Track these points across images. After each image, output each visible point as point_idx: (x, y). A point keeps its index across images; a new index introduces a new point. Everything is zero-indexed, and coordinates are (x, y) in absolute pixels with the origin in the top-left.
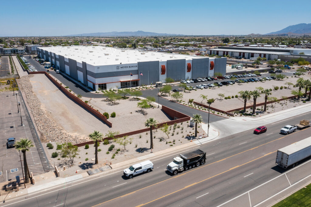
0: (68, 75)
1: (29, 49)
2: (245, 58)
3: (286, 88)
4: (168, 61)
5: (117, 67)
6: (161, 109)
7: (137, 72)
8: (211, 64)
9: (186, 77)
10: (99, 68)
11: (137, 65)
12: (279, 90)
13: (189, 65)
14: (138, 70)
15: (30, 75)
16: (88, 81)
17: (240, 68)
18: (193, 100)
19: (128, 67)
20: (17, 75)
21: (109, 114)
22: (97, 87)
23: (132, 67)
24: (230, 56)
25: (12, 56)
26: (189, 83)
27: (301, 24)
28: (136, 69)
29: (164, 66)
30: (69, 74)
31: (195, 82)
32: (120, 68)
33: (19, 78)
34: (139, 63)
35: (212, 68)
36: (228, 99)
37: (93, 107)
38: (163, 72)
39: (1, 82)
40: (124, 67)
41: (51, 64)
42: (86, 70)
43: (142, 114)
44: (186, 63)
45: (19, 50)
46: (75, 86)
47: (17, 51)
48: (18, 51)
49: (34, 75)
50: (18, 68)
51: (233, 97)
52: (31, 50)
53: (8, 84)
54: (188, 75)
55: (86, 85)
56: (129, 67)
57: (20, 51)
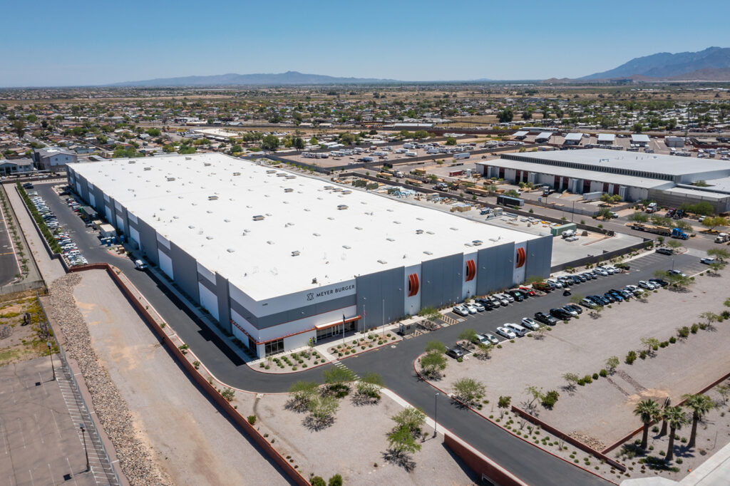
0: (167, 277)
1: (45, 163)
2: (570, 192)
3: (703, 327)
4: (423, 264)
5: (309, 294)
6: (443, 441)
7: (353, 300)
8: (518, 255)
9: (464, 294)
10: (266, 304)
11: (355, 284)
12: (690, 335)
13: (470, 264)
14: (356, 295)
15: (70, 274)
16: (233, 325)
17: (571, 236)
18: (508, 399)
19: (334, 291)
20: (39, 282)
21: (324, 479)
22: (261, 349)
23: (343, 289)
24: (534, 185)
25: (5, 185)
26: (475, 313)
27: (660, 53)
28: (352, 292)
29: (415, 275)
30: (172, 276)
31: (488, 309)
32: (315, 296)
33: (46, 292)
34: (359, 280)
35: (520, 265)
36: (586, 384)
37: (273, 442)
38: (413, 290)
39: (5, 312)
40: (324, 294)
41: (115, 234)
42: (229, 298)
43: (403, 469)
44: (465, 260)
45: (21, 167)
46: (199, 332)
47: (15, 168)
48: (18, 169)
49: (80, 273)
50: (32, 243)
51: (595, 377)
52: (49, 165)
53: (27, 324)
54: (469, 287)
55: (229, 331)
56: (336, 291)
57: (23, 169)
